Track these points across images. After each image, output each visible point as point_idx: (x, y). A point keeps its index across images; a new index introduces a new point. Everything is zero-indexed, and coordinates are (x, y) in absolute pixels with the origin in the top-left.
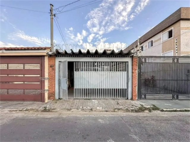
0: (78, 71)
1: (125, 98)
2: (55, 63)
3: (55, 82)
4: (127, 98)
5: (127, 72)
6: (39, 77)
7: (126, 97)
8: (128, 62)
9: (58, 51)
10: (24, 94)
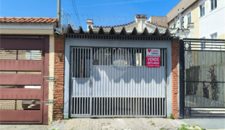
0: (98, 64)
1: (162, 116)
2: (64, 49)
3: (64, 85)
4: (165, 116)
5: (165, 67)
6: (41, 75)
7: (164, 114)
8: (166, 49)
9: (71, 27)
10: (16, 109)
